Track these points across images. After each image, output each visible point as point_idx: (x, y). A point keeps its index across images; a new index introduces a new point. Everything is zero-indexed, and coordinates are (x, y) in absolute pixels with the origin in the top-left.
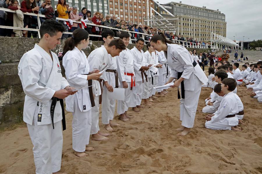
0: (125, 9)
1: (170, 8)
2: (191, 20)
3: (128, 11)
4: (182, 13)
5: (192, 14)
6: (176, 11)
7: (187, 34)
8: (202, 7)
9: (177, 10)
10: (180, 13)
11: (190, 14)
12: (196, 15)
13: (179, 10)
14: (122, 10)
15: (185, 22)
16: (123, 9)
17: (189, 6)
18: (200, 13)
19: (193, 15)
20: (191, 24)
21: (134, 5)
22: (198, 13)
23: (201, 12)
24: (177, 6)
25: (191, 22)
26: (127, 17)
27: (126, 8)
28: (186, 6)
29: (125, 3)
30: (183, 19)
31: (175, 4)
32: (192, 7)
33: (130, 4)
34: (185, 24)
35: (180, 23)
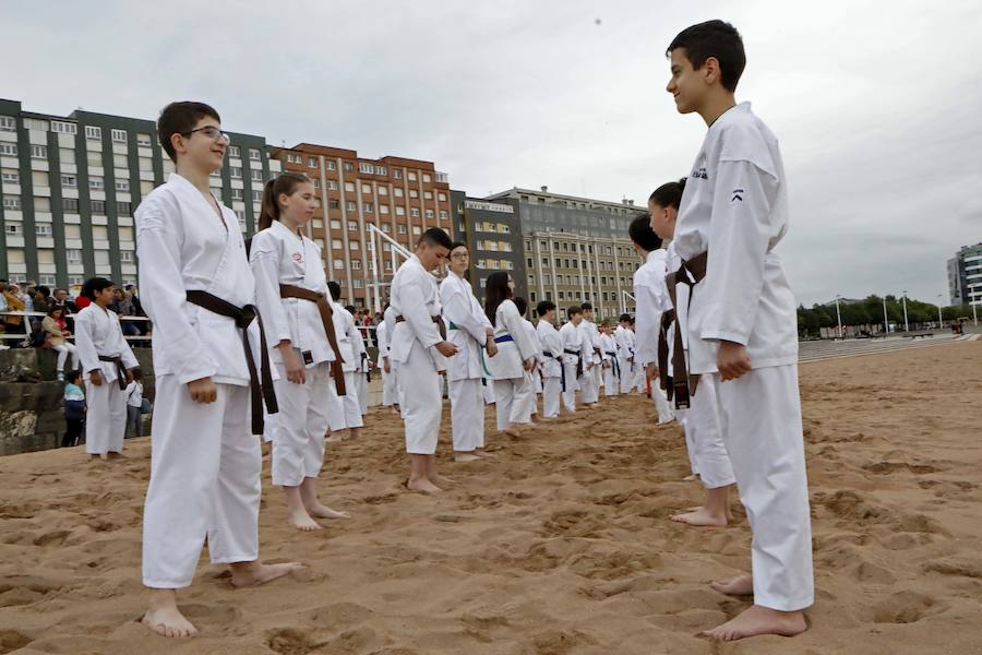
0: (349, 220)
1: (509, 209)
2: (582, 247)
3: (358, 227)
4: (550, 224)
5: (584, 228)
6: (528, 218)
7: (574, 295)
8: (619, 201)
9: (531, 215)
10: (543, 224)
11: (579, 228)
12: (598, 229)
13: (538, 215)
14: (335, 225)
15: (564, 254)
16: (340, 220)
17: (574, 201)
18: (612, 222)
19: (590, 229)
20: (584, 262)
21: (380, 204)
22: (608, 224)
23: (616, 217)
24: (533, 201)
25: (584, 254)
26: (354, 246)
27: (353, 218)
28: (562, 201)
29: (347, 201)
30: (556, 245)
31: (526, 195)
32: (584, 202)
33: (364, 203)
34: (563, 264)
35: (545, 261)
